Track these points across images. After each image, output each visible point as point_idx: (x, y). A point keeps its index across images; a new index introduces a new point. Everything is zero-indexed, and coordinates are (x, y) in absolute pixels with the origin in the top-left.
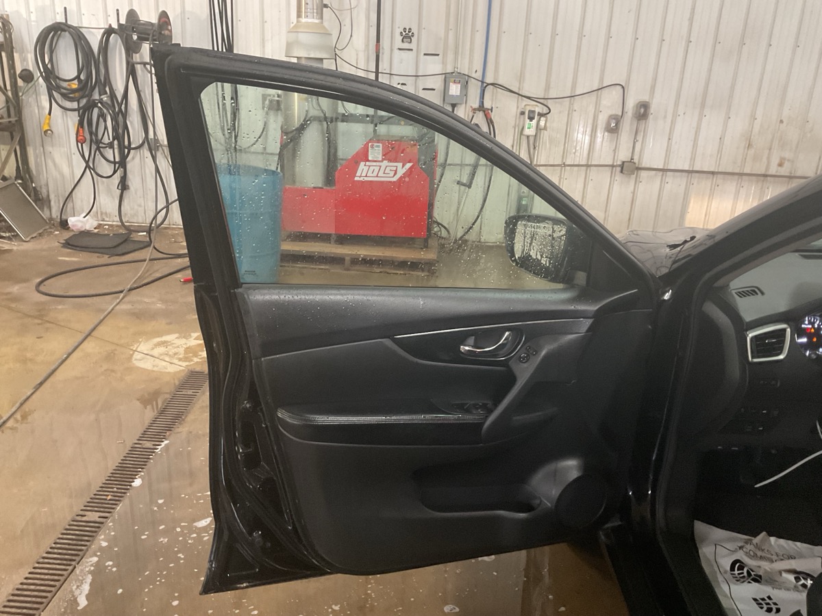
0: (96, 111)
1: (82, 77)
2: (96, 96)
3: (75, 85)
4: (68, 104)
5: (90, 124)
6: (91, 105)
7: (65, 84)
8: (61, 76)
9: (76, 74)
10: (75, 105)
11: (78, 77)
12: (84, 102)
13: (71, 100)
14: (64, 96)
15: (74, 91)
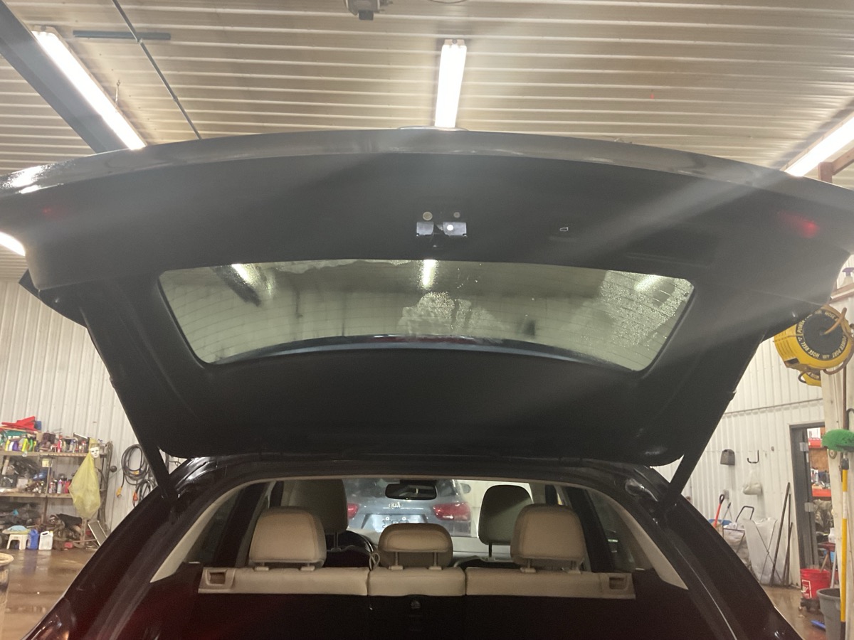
0: (145, 485)
1: (142, 469)
2: (147, 478)
3: (137, 473)
4: (132, 482)
5: (141, 491)
6: (144, 482)
7: (132, 472)
8: (131, 469)
9: (139, 468)
10: (135, 482)
11: (140, 469)
12: (139, 481)
13: (134, 480)
14: (131, 478)
15: (137, 476)
